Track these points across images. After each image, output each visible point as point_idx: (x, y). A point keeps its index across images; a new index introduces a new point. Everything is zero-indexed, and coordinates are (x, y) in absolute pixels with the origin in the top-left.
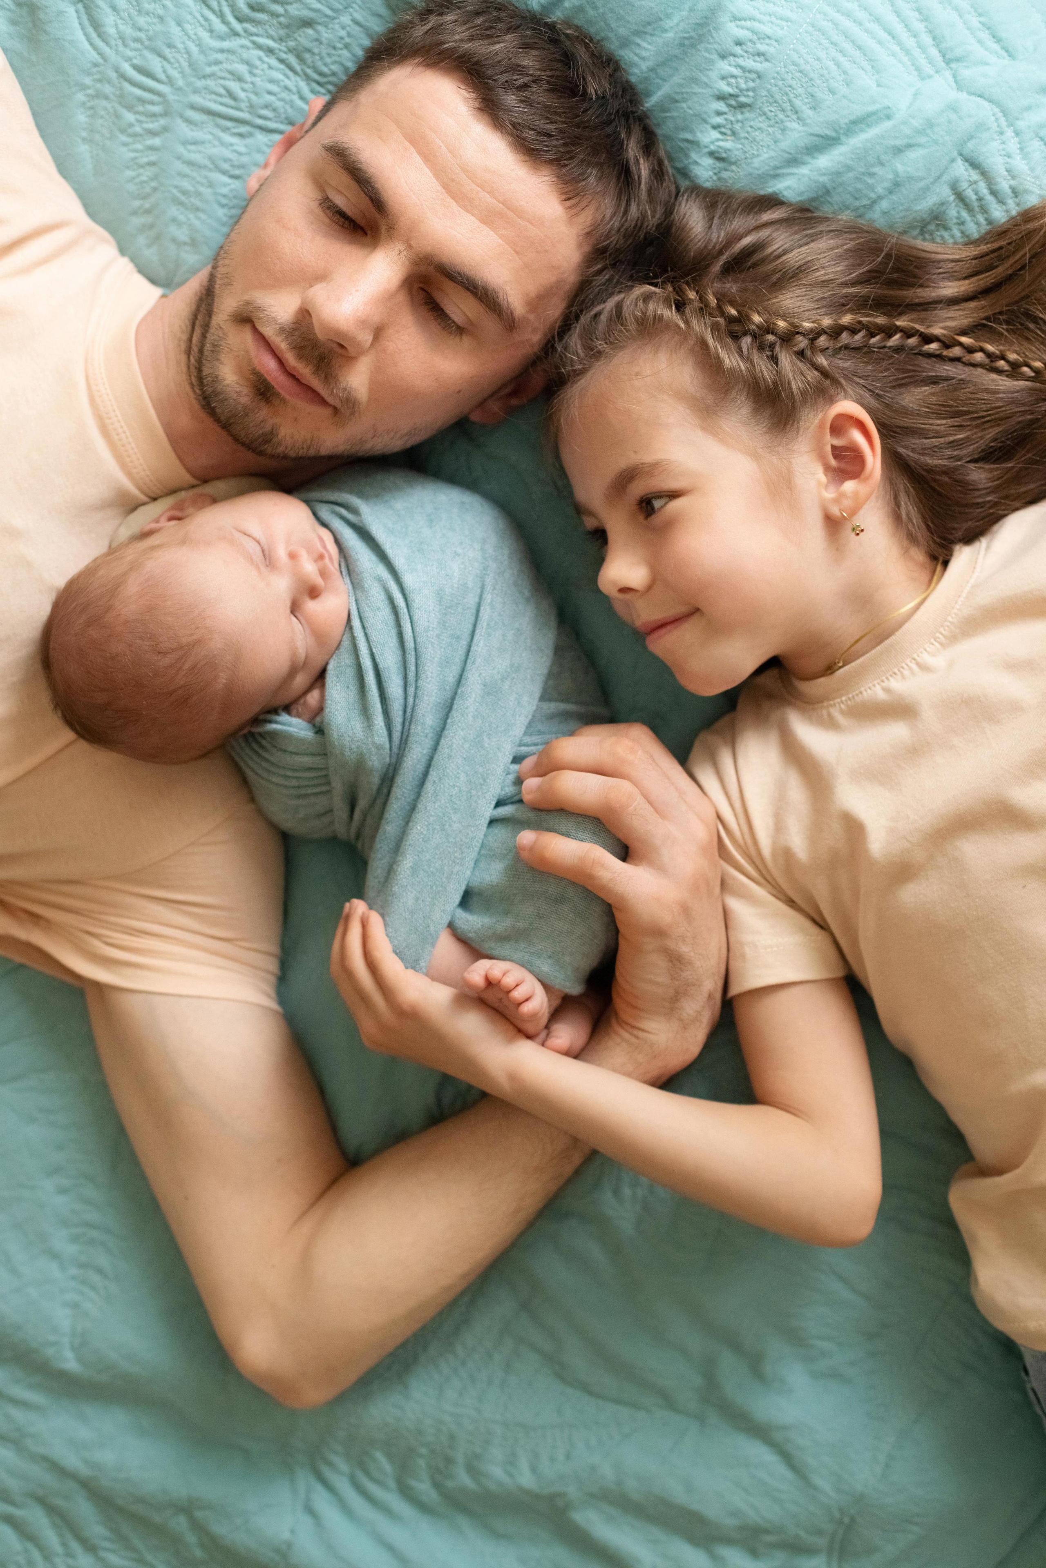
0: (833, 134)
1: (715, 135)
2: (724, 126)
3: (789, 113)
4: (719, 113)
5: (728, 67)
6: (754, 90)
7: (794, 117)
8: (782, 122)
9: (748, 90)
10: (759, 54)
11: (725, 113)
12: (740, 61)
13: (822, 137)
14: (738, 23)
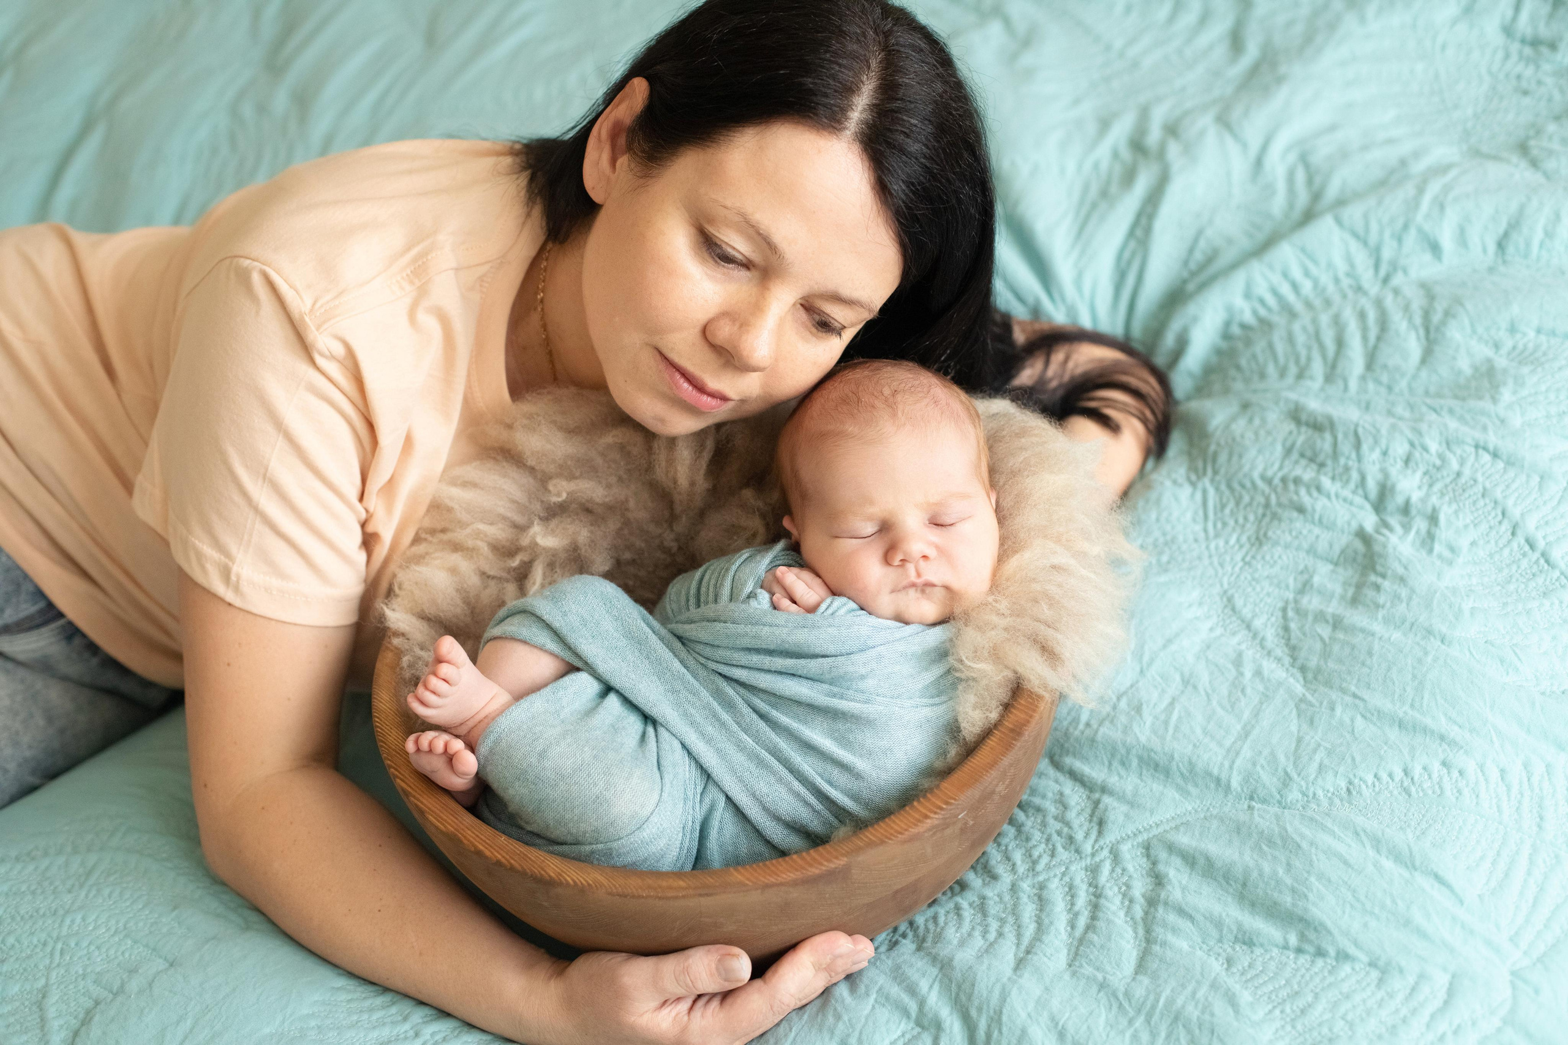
0: (1418, 863)
1: (1370, 778)
2: (1381, 783)
3: (1419, 829)
4: (1391, 776)
5: (1436, 771)
6: (1425, 794)
7: (1418, 833)
8: (1408, 826)
9: (1423, 790)
10: (1459, 791)
11: (1393, 780)
12: (1446, 779)
13: (1411, 854)
14: (1479, 771)
